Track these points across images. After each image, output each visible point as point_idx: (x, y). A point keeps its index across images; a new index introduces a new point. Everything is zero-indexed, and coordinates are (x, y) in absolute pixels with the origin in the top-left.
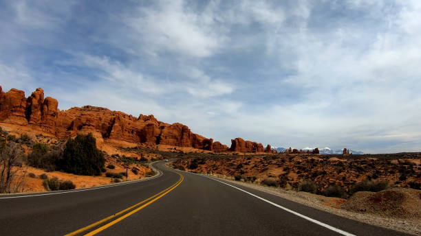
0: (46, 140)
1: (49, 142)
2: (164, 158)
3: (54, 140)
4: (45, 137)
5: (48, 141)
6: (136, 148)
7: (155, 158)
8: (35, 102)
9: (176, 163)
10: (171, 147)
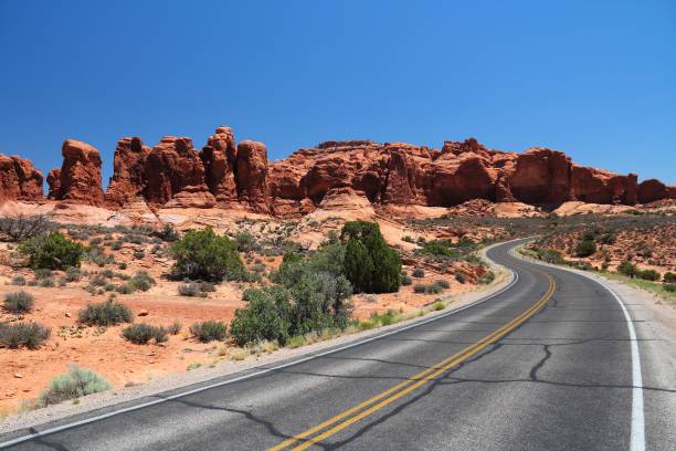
0: (257, 227)
1: (265, 231)
2: (512, 234)
3: (273, 226)
4: (254, 222)
5: (263, 228)
6: (444, 217)
7: (489, 235)
8: (219, 155)
9: (541, 243)
10: (527, 207)
